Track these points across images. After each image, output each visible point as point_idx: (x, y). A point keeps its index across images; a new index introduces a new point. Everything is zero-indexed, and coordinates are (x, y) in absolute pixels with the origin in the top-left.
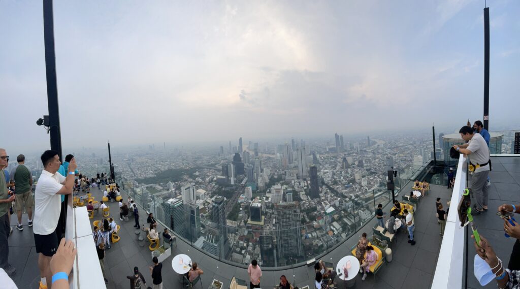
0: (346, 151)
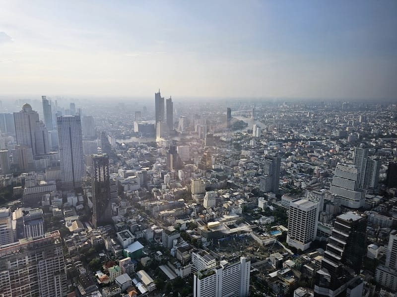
0: (176, 134)
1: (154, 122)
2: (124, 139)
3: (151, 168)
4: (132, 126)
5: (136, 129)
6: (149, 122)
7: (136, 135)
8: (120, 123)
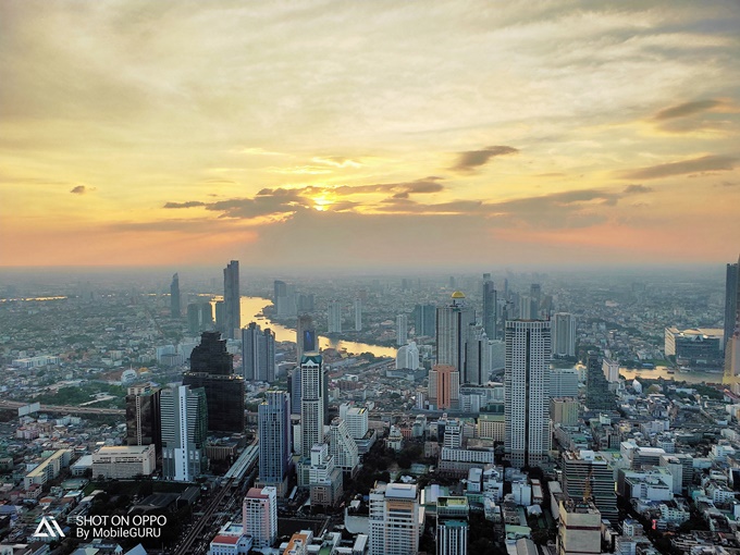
1: (718, 333)
2: (640, 366)
3: (706, 454)
4: (661, 342)
5: (670, 348)
6: (705, 333)
7: (670, 362)
8: (632, 331)
